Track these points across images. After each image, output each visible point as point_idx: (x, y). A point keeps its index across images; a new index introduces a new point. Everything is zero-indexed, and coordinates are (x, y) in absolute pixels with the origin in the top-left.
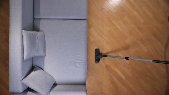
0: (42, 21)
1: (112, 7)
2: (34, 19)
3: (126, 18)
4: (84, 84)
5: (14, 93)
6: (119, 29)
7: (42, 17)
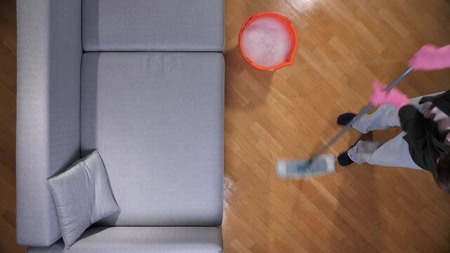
0: (103, 59)
1: (295, 14)
2: (84, 52)
3: (334, 43)
4: (216, 224)
5: (30, 248)
6: (318, 70)
7: (103, 47)
